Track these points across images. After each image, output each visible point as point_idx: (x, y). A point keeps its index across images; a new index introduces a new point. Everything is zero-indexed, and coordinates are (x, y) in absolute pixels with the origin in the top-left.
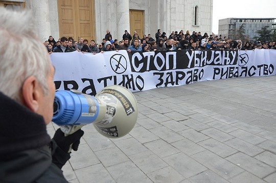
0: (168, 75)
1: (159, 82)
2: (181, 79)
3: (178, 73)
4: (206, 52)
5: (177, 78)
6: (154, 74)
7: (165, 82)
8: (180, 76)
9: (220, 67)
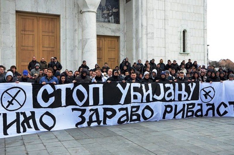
0: (92, 112)
1: (80, 120)
2: (110, 117)
3: (106, 110)
4: (150, 85)
5: (105, 116)
6: (73, 110)
7: (87, 120)
8: (109, 113)
9: (172, 104)
